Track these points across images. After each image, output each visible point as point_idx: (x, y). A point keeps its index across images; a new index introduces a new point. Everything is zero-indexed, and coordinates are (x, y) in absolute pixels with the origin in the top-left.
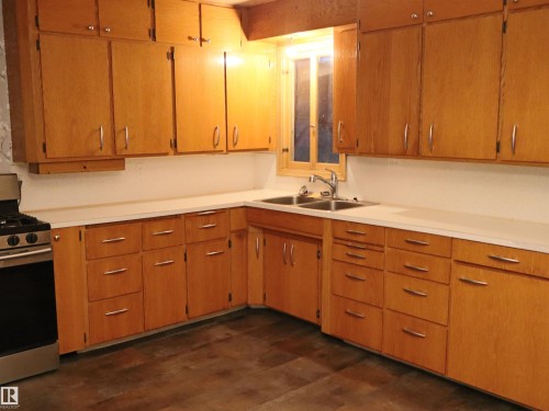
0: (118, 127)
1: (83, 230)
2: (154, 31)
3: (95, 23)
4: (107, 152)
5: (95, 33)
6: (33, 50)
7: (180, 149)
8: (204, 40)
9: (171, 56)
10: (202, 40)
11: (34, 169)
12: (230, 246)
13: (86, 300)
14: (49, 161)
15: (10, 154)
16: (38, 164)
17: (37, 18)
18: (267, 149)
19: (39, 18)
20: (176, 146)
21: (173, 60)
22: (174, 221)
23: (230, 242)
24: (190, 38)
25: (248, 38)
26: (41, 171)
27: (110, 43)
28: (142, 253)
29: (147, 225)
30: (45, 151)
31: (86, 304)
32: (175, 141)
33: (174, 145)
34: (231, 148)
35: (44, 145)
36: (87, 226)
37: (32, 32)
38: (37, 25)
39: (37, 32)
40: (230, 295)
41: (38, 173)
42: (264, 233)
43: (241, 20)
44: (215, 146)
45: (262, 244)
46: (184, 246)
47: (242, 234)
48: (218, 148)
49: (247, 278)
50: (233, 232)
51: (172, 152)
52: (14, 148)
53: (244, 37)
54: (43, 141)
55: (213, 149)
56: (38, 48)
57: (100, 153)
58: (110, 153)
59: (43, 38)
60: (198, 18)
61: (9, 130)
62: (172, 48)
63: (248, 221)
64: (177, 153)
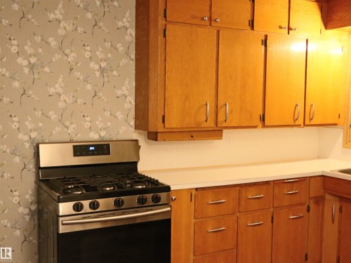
0: (221, 103)
1: (194, 192)
2: (253, 21)
3: (208, 16)
4: (211, 124)
5: (208, 23)
6: (161, 38)
7: (267, 123)
8: (291, 29)
9: (265, 43)
10: (289, 29)
11: (153, 136)
12: (308, 211)
13: (192, 254)
14: (166, 130)
15: (132, 123)
16: (157, 133)
17: (165, 10)
18: (336, 124)
19: (167, 11)
20: (264, 120)
21: (266, 46)
22: (265, 187)
23: (309, 207)
24: (280, 27)
25: (326, 27)
26: (159, 139)
27: (218, 32)
28: (238, 214)
29: (243, 190)
30: (164, 121)
31: (192, 257)
32: (264, 116)
33: (263, 119)
34: (307, 122)
35: (164, 117)
36: (196, 189)
37: (161, 22)
38: (165, 17)
39: (164, 22)
40: (306, 255)
41: (156, 140)
42: (340, 201)
43: (321, 11)
44: (295, 121)
45: (338, 211)
46: (271, 210)
47: (319, 200)
48: (297, 123)
49: (322, 241)
50: (311, 198)
51: (260, 125)
52: (137, 118)
53: (323, 27)
54: (163, 113)
55: (292, 124)
56: (165, 36)
57: (205, 125)
58: (213, 125)
59: (169, 27)
60: (287, 9)
61: (133, 103)
62: (266, 36)
63: (324, 189)
64: (264, 126)
